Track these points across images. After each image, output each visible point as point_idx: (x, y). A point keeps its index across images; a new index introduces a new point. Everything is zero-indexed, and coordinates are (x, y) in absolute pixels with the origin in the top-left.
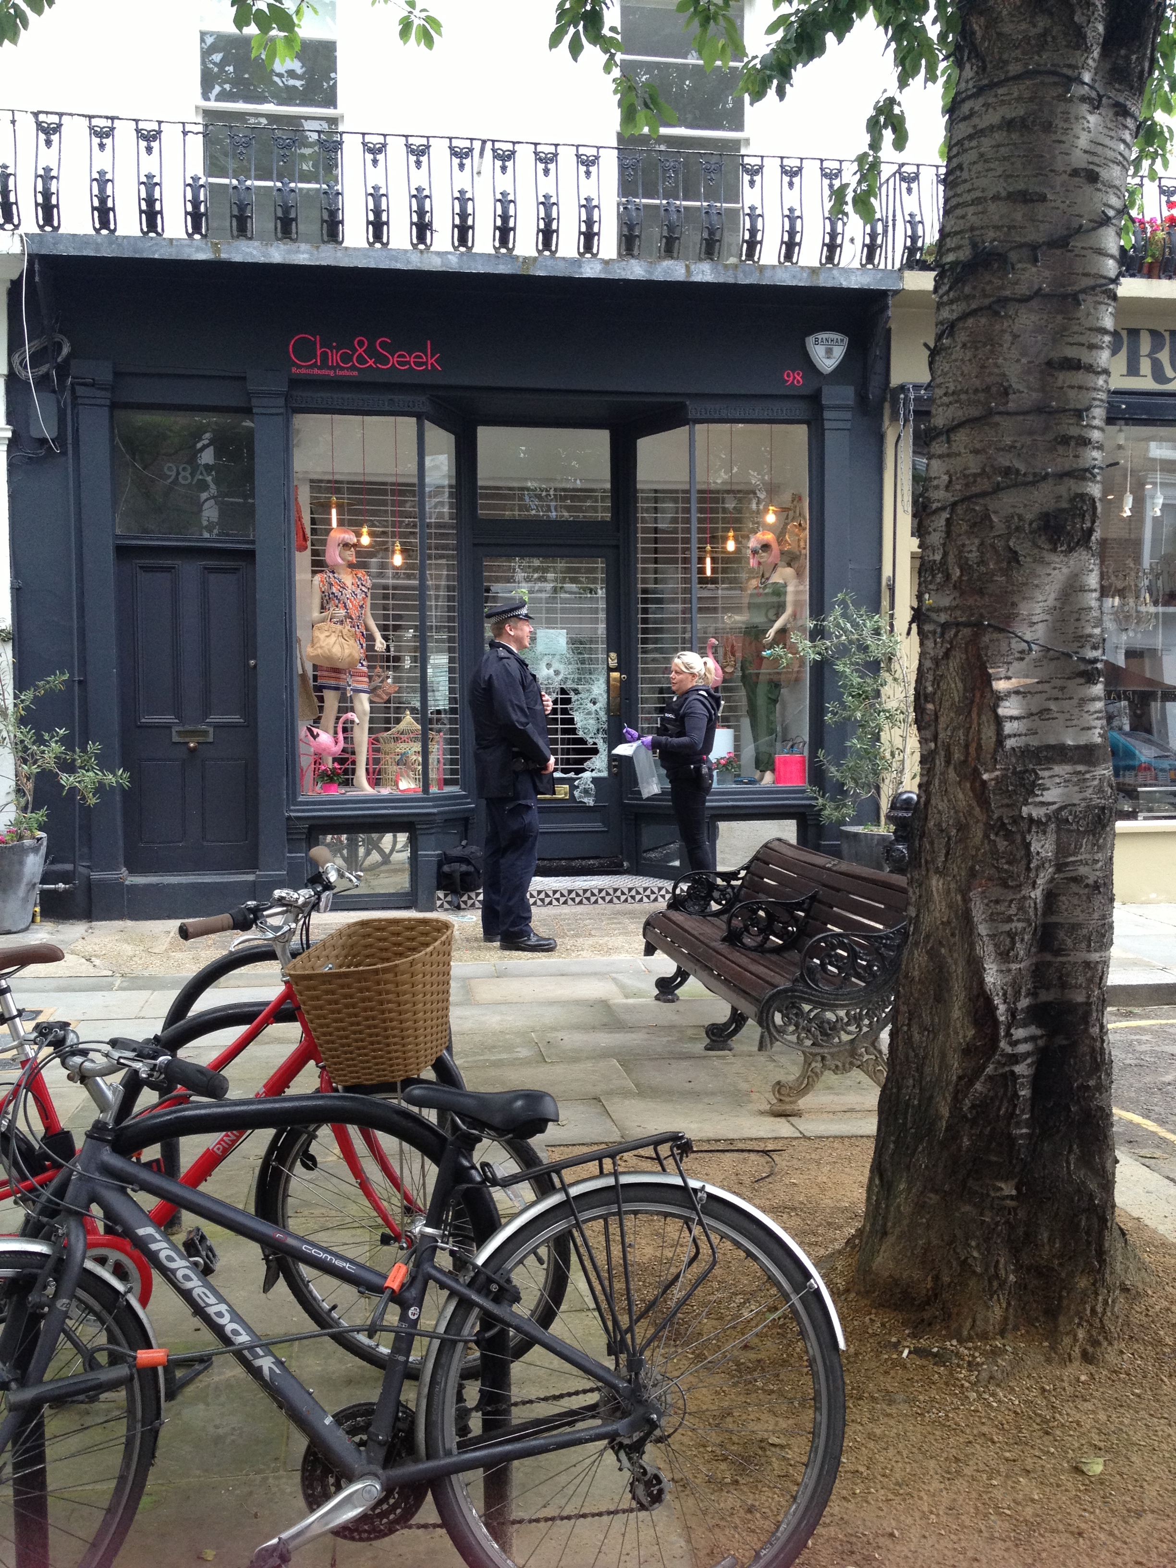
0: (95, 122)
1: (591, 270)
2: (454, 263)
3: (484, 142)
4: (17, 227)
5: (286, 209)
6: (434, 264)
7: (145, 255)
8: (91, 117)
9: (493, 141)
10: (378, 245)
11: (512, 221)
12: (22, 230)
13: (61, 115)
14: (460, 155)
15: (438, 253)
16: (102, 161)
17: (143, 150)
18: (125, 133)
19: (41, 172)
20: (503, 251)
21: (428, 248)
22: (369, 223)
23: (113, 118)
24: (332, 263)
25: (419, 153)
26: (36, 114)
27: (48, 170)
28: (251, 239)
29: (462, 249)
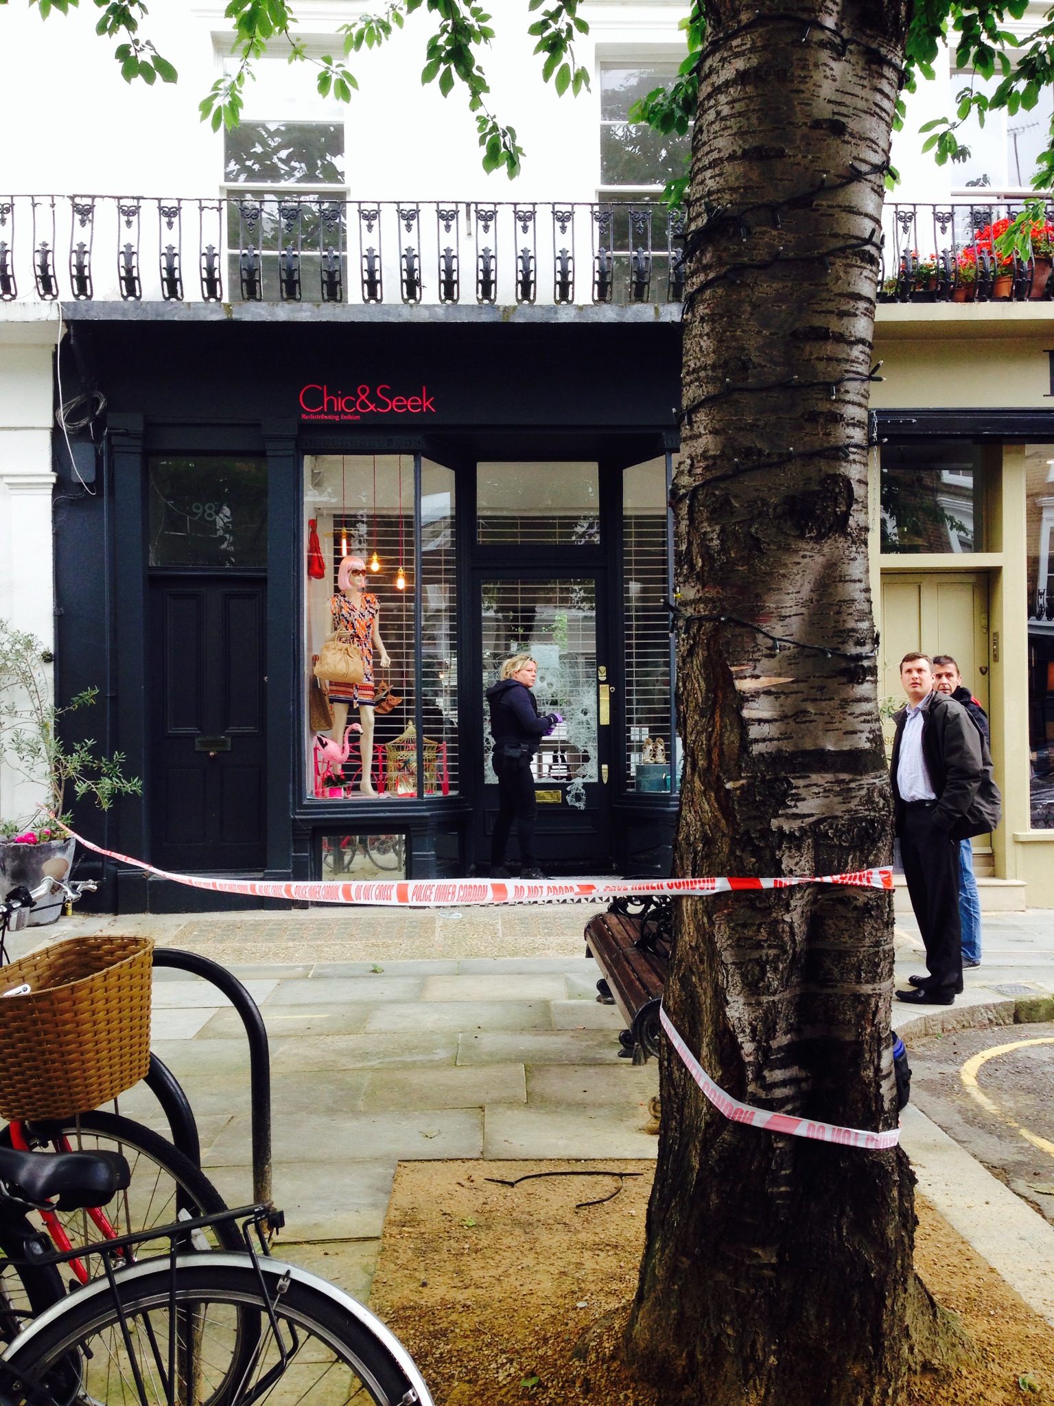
0: (123, 202)
1: (566, 316)
2: (441, 316)
3: (468, 205)
4: (55, 297)
5: (290, 272)
6: (422, 316)
7: (166, 318)
8: (119, 198)
9: (477, 204)
10: (373, 302)
11: (493, 274)
12: (60, 299)
13: (93, 197)
14: (446, 217)
15: (427, 307)
16: (129, 236)
17: (164, 225)
18: (149, 211)
19: (75, 248)
20: (486, 302)
21: (418, 302)
22: (364, 282)
23: (138, 198)
24: (332, 319)
25: (409, 217)
26: (72, 198)
27: (82, 246)
28: (260, 300)
29: (449, 302)
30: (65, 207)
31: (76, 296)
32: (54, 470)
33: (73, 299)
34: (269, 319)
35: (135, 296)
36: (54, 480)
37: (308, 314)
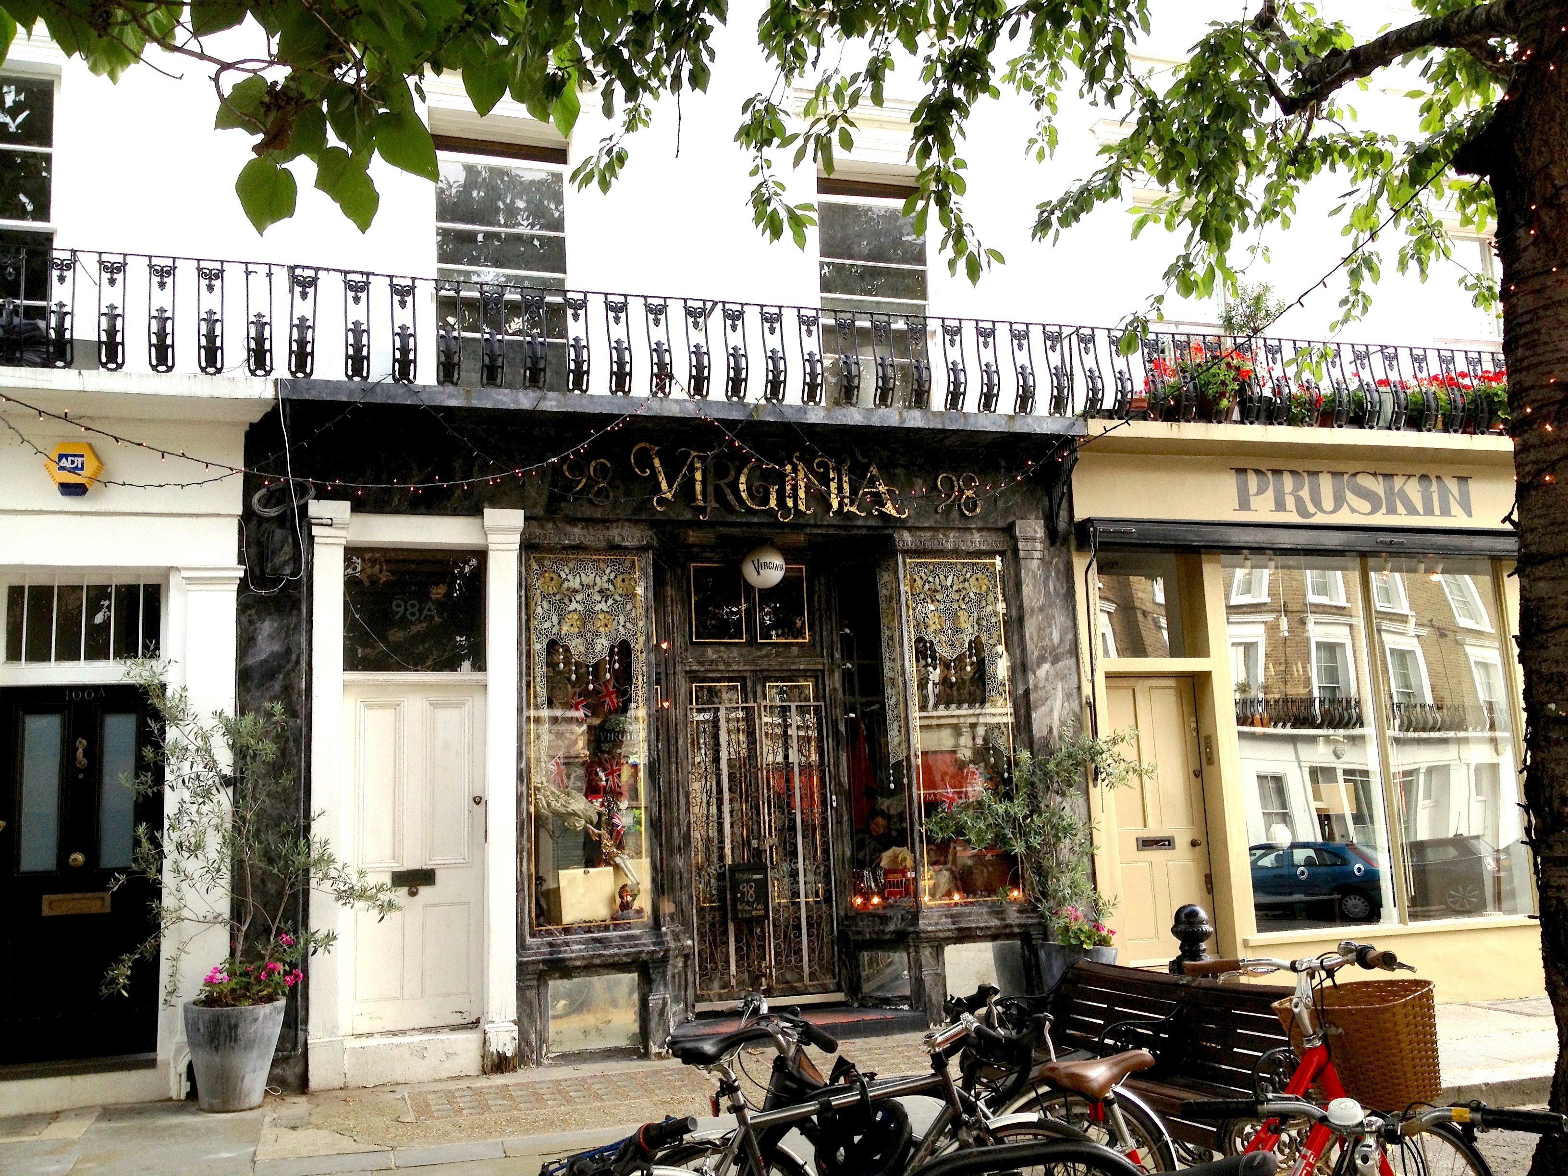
0: (350, 277)
2: (691, 410)
3: (715, 303)
4: (268, 373)
6: (673, 411)
7: (397, 401)
8: (346, 273)
9: (724, 303)
10: (620, 394)
12: (274, 375)
13: (317, 270)
15: (677, 401)
16: (357, 313)
18: (379, 289)
20: (735, 399)
21: (666, 395)
22: (612, 373)
23: (368, 274)
24: (579, 410)
26: (292, 269)
27: (303, 319)
28: (500, 386)
29: (698, 397)
30: (281, 277)
31: (293, 374)
32: (241, 561)
33: (289, 376)
34: (512, 406)
35: (361, 376)
36: (241, 574)
37: (554, 403)
